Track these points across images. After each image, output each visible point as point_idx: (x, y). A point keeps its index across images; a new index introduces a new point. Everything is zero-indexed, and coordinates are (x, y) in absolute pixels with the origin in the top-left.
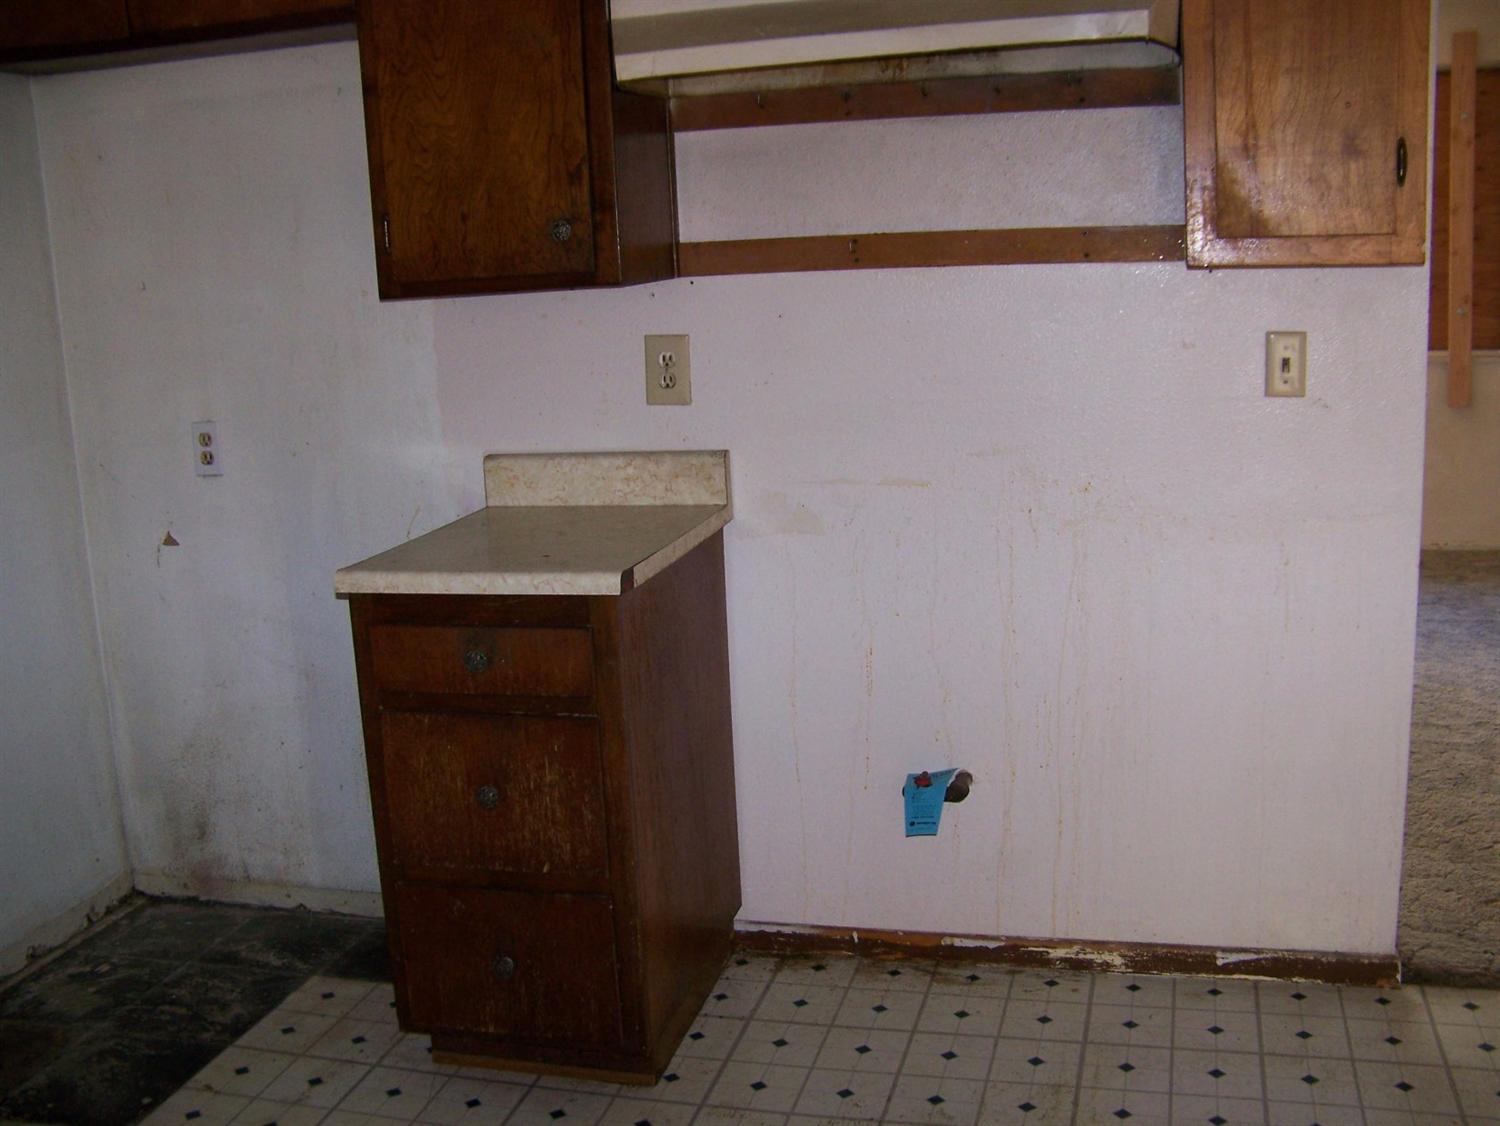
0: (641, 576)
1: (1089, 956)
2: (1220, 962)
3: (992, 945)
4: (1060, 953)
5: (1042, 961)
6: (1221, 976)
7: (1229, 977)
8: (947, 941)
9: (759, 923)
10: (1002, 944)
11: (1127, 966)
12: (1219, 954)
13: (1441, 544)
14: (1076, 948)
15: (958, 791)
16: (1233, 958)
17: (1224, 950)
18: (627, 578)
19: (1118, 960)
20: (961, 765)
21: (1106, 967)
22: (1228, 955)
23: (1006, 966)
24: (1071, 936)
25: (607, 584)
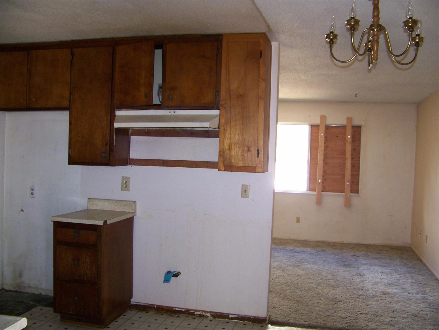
0: (109, 222)
1: (203, 314)
2: (230, 317)
3: (183, 310)
4: (197, 313)
5: (193, 314)
6: (230, 320)
7: (232, 320)
8: (174, 309)
9: (136, 302)
10: (186, 310)
11: (211, 317)
12: (230, 315)
13: (343, 241)
14: (201, 312)
15: (176, 275)
16: (233, 316)
17: (231, 314)
18: (105, 222)
19: (209, 315)
20: (178, 270)
21: (207, 316)
22: (231, 315)
23: (186, 315)
24: (200, 309)
25: (101, 223)
